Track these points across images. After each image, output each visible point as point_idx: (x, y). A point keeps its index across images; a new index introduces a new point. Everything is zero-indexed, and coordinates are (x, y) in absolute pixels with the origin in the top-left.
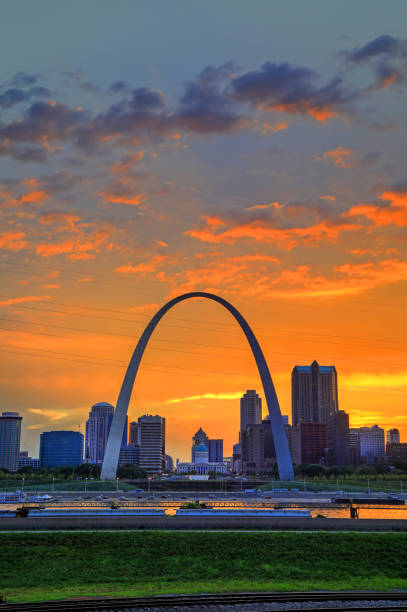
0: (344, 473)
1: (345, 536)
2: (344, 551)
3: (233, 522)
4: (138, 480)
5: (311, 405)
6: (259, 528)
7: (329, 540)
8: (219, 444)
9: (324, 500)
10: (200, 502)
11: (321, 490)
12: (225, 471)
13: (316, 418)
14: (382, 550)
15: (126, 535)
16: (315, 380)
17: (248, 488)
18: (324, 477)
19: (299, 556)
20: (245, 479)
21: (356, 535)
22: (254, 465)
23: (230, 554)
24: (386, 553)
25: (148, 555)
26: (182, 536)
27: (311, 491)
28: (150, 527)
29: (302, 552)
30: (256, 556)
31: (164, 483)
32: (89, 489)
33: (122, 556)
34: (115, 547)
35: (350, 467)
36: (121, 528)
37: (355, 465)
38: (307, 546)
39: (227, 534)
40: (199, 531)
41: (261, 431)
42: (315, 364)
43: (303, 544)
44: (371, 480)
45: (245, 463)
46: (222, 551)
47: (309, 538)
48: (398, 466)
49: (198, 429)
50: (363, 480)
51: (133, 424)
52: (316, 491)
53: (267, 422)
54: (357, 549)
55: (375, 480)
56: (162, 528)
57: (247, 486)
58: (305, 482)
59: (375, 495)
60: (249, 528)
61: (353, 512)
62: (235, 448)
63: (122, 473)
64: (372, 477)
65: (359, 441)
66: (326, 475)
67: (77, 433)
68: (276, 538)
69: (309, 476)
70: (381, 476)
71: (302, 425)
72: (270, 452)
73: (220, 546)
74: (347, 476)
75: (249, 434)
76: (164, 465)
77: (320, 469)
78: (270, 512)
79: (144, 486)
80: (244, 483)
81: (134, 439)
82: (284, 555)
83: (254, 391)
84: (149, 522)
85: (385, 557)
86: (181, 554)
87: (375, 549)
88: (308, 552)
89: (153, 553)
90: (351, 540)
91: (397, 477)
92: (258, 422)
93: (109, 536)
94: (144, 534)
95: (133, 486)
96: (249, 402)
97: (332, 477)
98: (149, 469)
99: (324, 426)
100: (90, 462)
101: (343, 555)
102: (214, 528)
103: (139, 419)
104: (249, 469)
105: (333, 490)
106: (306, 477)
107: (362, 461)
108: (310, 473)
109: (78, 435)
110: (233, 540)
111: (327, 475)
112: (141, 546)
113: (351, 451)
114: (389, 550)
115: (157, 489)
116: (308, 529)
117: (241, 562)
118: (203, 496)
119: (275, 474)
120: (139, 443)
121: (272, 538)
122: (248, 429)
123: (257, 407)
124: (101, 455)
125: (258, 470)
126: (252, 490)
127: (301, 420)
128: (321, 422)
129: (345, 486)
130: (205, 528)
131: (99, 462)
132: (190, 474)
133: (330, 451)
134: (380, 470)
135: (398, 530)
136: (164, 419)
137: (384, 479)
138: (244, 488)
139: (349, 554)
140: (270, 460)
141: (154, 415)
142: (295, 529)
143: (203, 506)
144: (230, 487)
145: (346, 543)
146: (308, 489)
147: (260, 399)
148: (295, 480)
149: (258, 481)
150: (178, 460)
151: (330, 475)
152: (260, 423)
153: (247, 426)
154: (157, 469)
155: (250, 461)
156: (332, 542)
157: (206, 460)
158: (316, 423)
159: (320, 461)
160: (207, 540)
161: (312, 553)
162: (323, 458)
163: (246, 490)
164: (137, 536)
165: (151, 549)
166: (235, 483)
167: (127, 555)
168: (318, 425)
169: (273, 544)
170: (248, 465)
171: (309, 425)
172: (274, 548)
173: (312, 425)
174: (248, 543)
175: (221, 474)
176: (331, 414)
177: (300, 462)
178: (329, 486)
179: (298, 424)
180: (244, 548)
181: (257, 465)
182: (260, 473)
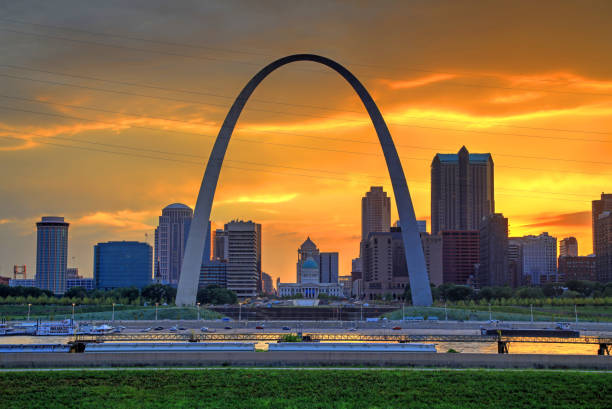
0: (499, 296)
2: (470, 391)
3: (337, 358)
4: (226, 306)
5: (457, 206)
6: (368, 365)
7: (453, 379)
8: (332, 259)
9: (472, 332)
10: (304, 335)
11: (467, 319)
12: (341, 294)
13: (463, 225)
14: (516, 391)
15: (207, 375)
16: (463, 174)
17: (372, 316)
18: (472, 301)
19: (415, 397)
20: (367, 305)
21: (487, 373)
22: (379, 286)
23: (331, 395)
24: (520, 394)
25: (233, 396)
26: (274, 374)
27: (456, 319)
28: (236, 364)
29: (418, 393)
30: (362, 397)
31: (259, 309)
32: (162, 317)
33: (201, 396)
34: (193, 387)
35: (508, 289)
36: (200, 365)
37: (515, 285)
38: (424, 386)
39: (329, 372)
41: (389, 242)
42: (464, 150)
43: (421, 383)
44: (535, 305)
45: (367, 284)
46: (322, 392)
48: (573, 286)
49: (305, 239)
50: (523, 305)
51: (218, 232)
52: (462, 320)
53: (396, 230)
54: (487, 388)
55: (541, 305)
56: (250, 365)
57: (369, 313)
58: (446, 308)
59: (540, 326)
60: (357, 365)
61: (502, 347)
62: (354, 263)
63: (203, 298)
64: (538, 301)
65: (522, 256)
66: (475, 300)
67: (145, 244)
69: (453, 300)
70: (549, 300)
71: (445, 234)
72: (400, 269)
73: (319, 386)
74: (503, 300)
75: (372, 245)
76: (259, 286)
77: (467, 292)
79: (234, 313)
80: (366, 310)
81: (219, 252)
82: (396, 396)
83: (381, 188)
84: (236, 358)
85: (520, 398)
86: (272, 395)
87: (508, 389)
88: (426, 393)
89: (239, 394)
90: (480, 378)
91: (571, 301)
92: (386, 230)
93: (185, 375)
94: (228, 372)
95: (219, 314)
96: (374, 202)
97: (483, 301)
98: (239, 292)
99: (473, 234)
100: (161, 282)
101: (467, 396)
103: (226, 226)
104: (373, 292)
105: (488, 319)
106: (448, 302)
107: (526, 281)
108: (455, 296)
109: (145, 246)
110: (336, 380)
111: (477, 298)
112: (225, 386)
113: (511, 266)
114: (525, 391)
115: (251, 317)
116: (429, 366)
117: (344, 404)
118: (308, 326)
119: (407, 297)
120: (226, 257)
121: (383, 377)
122: (372, 239)
123: (384, 209)
124: (176, 273)
125: (384, 292)
126: (376, 319)
127: (443, 226)
128: (469, 229)
129: (500, 314)
130: (303, 365)
131: (173, 281)
132: (294, 297)
133: (480, 267)
134: (549, 292)
136: (259, 226)
137: (553, 304)
138: (365, 316)
139: (477, 396)
140: (401, 280)
141: (245, 221)
142: (413, 366)
143: (307, 339)
144: (347, 316)
145: (474, 383)
146: (451, 318)
147: (389, 199)
148: (433, 306)
149: (384, 307)
150: (278, 280)
151: (481, 298)
152: (388, 230)
153: (371, 235)
154: (251, 292)
155: (374, 281)
156: (456, 382)
157: (315, 280)
158: (464, 231)
159: (468, 282)
160: (304, 379)
161: (431, 394)
162: (472, 277)
163: (368, 319)
164: (218, 374)
165: (236, 390)
166: (353, 310)
167: (207, 397)
168: (466, 234)
169: (384, 384)
170: (372, 286)
171: (454, 234)
172: (385, 387)
173: (457, 234)
174: (354, 382)
175: (335, 299)
176: (484, 218)
177: (441, 283)
178: (478, 313)
179: (440, 232)
180: (349, 389)
181: (384, 286)
182: (388, 297)
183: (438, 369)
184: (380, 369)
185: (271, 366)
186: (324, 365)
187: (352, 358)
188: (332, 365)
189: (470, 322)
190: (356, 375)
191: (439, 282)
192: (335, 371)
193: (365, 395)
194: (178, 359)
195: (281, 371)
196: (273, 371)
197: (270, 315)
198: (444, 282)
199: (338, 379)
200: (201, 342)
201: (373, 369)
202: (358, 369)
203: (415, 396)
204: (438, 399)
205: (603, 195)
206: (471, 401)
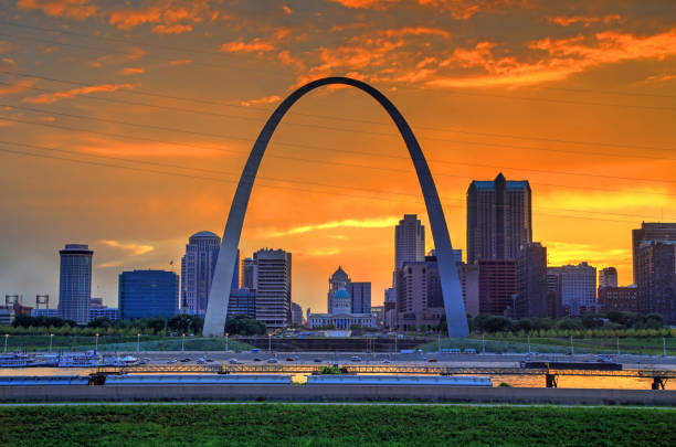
0: (537, 327)
1: (537, 411)
2: (537, 430)
3: (384, 392)
4: (254, 337)
5: (494, 235)
6: (419, 400)
7: (515, 416)
8: (365, 288)
9: (510, 364)
10: (340, 366)
11: (505, 351)
12: (374, 326)
13: (500, 252)
14: (589, 430)
15: (239, 409)
16: (499, 201)
17: (407, 348)
18: (510, 333)
19: (475, 437)
20: (401, 336)
21: (553, 410)
22: (413, 317)
23: (381, 434)
24: (594, 433)
25: (270, 435)
26: (315, 410)
27: (492, 351)
28: (272, 399)
29: (478, 432)
30: (415, 436)
31: (289, 341)
32: (188, 348)
33: (234, 435)
34: (225, 425)
35: (547, 320)
36: (232, 400)
37: (554, 317)
38: (485, 424)
39: (376, 408)
40: (338, 404)
41: (424, 271)
42: (500, 178)
43: (481, 421)
44: (576, 337)
45: (401, 315)
46: (370, 431)
47: (489, 413)
48: (614, 318)
49: (337, 269)
50: (564, 337)
51: (247, 261)
52: (499, 352)
53: (431, 259)
54: (555, 427)
55: (581, 337)
56: (288, 400)
57: (403, 345)
58: (483, 339)
59: (580, 358)
60: (406, 400)
61: (550, 380)
62: (388, 293)
63: (232, 328)
64: (578, 333)
65: (560, 285)
66: (513, 331)
67: (170, 273)
68: (443, 413)
69: (491, 332)
70: (590, 332)
71: (481, 263)
72: (436, 299)
73: (367, 424)
74: (542, 332)
75: (407, 275)
76: (289, 317)
77: (505, 323)
78: (436, 379)
79: (263, 345)
80: (401, 341)
81: (248, 281)
82: (454, 436)
83: (415, 216)
84: (271, 393)
85: (594, 438)
86: (314, 433)
87: (579, 428)
88: (487, 433)
89: (277, 433)
90: (546, 416)
91: (612, 332)
92: (419, 259)
93: (216, 410)
94: (263, 409)
95: (248, 345)
96: (408, 231)
97: (522, 333)
98: (268, 322)
99: (511, 263)
100: (188, 312)
101: (534, 436)
102: (359, 399)
103: (255, 254)
104: (406, 323)
105: (526, 351)
106: (485, 333)
107: (564, 312)
108: (492, 327)
109: (171, 275)
110: (385, 416)
111: (515, 329)
112: (261, 424)
113: (549, 296)
114: (599, 431)
115: (281, 348)
116: (487, 402)
117: (395, 444)
118: (343, 358)
119: (442, 328)
120: (255, 287)
121: (438, 414)
122: (406, 268)
123: (418, 238)
124: (203, 303)
125: (418, 323)
126: (410, 351)
127: (479, 255)
128: (506, 259)
129: (539, 345)
130: (347, 400)
131: (200, 312)
132: (325, 328)
133: (518, 299)
134: (589, 324)
135: (612, 403)
136: (290, 255)
137: (594, 336)
138: (400, 348)
139: (545, 436)
140: (436, 311)
141: (275, 249)
142: (469, 401)
143: (344, 371)
144: (380, 347)
145: (540, 421)
146: (489, 350)
147: (423, 227)
148: (469, 337)
149: (418, 338)
150: (309, 311)
151: (518, 330)
152: (422, 260)
153: (405, 264)
154: (281, 322)
155: (408, 312)
156: (520, 419)
157: (347, 311)
158: (500, 260)
159: (505, 312)
160: (349, 416)
161: (493, 433)
162: (509, 307)
163: (403, 351)
164: (253, 409)
165: (273, 428)
166: (387, 341)
167: (240, 435)
168: (504, 263)
169: (440, 422)
170: (406, 317)
171: (491, 263)
172: (440, 425)
173: (494, 263)
174: (405, 419)
175: (368, 330)
176: (522, 247)
177: (478, 313)
178: (516, 345)
179: (476, 262)
180: (400, 427)
181: (418, 317)
182: (422, 328)
183: (499, 405)
184: (433, 405)
185: (310, 400)
186: (370, 400)
187: (401, 392)
188: (379, 399)
189: (508, 354)
190: (407, 411)
191: (476, 313)
192: (384, 407)
193: (418, 435)
194: (207, 393)
195: (324, 407)
196: (313, 407)
197: (301, 347)
198: (481, 311)
199: (387, 415)
200: (231, 374)
201: (426, 405)
202: (409, 405)
203: (475, 435)
204: (500, 439)
205: (644, 224)
206: (538, 442)
